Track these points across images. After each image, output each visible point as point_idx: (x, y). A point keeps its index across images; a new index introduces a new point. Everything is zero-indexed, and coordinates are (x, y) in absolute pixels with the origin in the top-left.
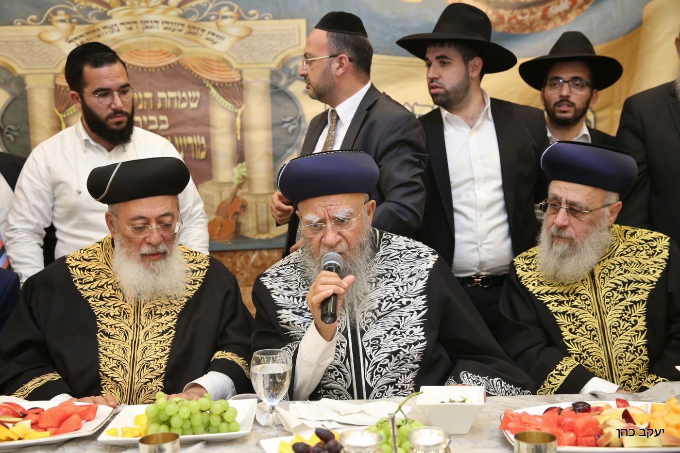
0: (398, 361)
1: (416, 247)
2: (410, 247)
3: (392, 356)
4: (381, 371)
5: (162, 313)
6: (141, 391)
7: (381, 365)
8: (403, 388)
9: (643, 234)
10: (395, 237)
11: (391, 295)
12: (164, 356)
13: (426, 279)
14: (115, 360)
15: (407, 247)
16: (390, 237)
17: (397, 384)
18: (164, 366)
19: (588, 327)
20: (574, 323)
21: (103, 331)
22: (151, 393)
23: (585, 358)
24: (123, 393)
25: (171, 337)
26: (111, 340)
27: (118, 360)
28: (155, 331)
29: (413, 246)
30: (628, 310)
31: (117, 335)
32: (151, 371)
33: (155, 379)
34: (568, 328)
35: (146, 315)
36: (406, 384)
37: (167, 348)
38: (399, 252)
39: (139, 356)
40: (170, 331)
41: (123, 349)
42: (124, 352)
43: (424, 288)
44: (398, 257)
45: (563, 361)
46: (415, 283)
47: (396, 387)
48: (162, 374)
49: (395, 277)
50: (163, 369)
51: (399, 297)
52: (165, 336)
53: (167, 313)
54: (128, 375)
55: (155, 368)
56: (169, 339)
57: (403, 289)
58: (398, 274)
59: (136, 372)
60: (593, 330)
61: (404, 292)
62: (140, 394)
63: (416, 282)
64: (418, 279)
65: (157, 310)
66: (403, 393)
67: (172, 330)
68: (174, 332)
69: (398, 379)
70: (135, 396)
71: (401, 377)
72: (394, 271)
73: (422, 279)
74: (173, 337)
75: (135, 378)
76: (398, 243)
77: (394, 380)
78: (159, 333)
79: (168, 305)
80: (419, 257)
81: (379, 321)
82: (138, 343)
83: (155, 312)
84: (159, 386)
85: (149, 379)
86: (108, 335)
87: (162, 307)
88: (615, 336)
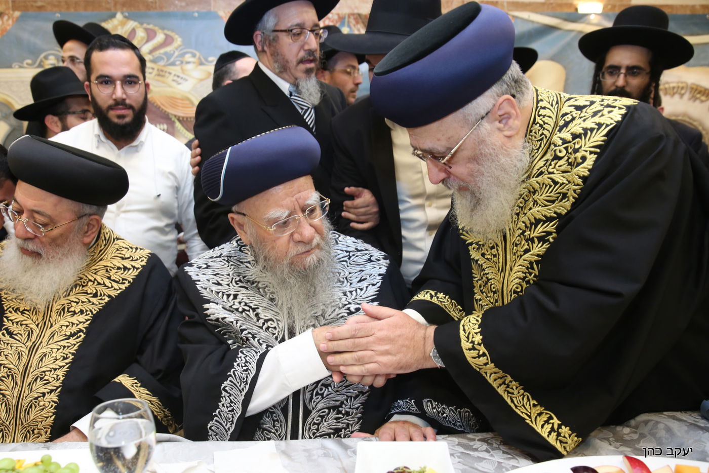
0: (344, 381)
1: (366, 250)
2: (359, 248)
4: (323, 391)
5: (76, 310)
6: (31, 407)
7: (323, 385)
8: (347, 414)
10: (342, 236)
11: (338, 300)
12: (64, 366)
13: (379, 285)
14: (6, 367)
15: (356, 249)
16: (337, 236)
17: (340, 409)
18: (62, 379)
19: (492, 287)
21: (7, 329)
22: (43, 409)
24: (10, 409)
25: (77, 343)
26: (12, 341)
27: (9, 369)
28: (63, 333)
29: (363, 249)
31: (21, 335)
32: (45, 384)
33: (48, 393)
35: (58, 312)
36: (352, 409)
37: (70, 355)
38: (348, 254)
39: (34, 365)
40: (78, 335)
41: (19, 353)
42: (19, 358)
43: (375, 295)
44: (346, 259)
46: (365, 289)
47: (339, 412)
48: (58, 388)
49: (343, 282)
50: (60, 381)
51: (347, 303)
52: (72, 341)
53: (82, 312)
54: (17, 388)
55: (51, 380)
56: (75, 345)
57: (352, 294)
58: (346, 278)
59: (27, 384)
60: (496, 292)
61: (353, 297)
62: (29, 410)
63: (367, 287)
64: (370, 285)
65: (72, 306)
66: (347, 420)
67: (81, 334)
68: (83, 336)
69: (342, 403)
70: (23, 413)
71: (347, 401)
72: (342, 274)
73: (373, 285)
74: (80, 342)
75: (24, 392)
76: (346, 244)
77: (338, 403)
78: (66, 335)
79: (85, 302)
80: (370, 260)
82: (38, 347)
83: (68, 309)
84: (53, 401)
85: (40, 393)
86: (11, 334)
87: (77, 303)
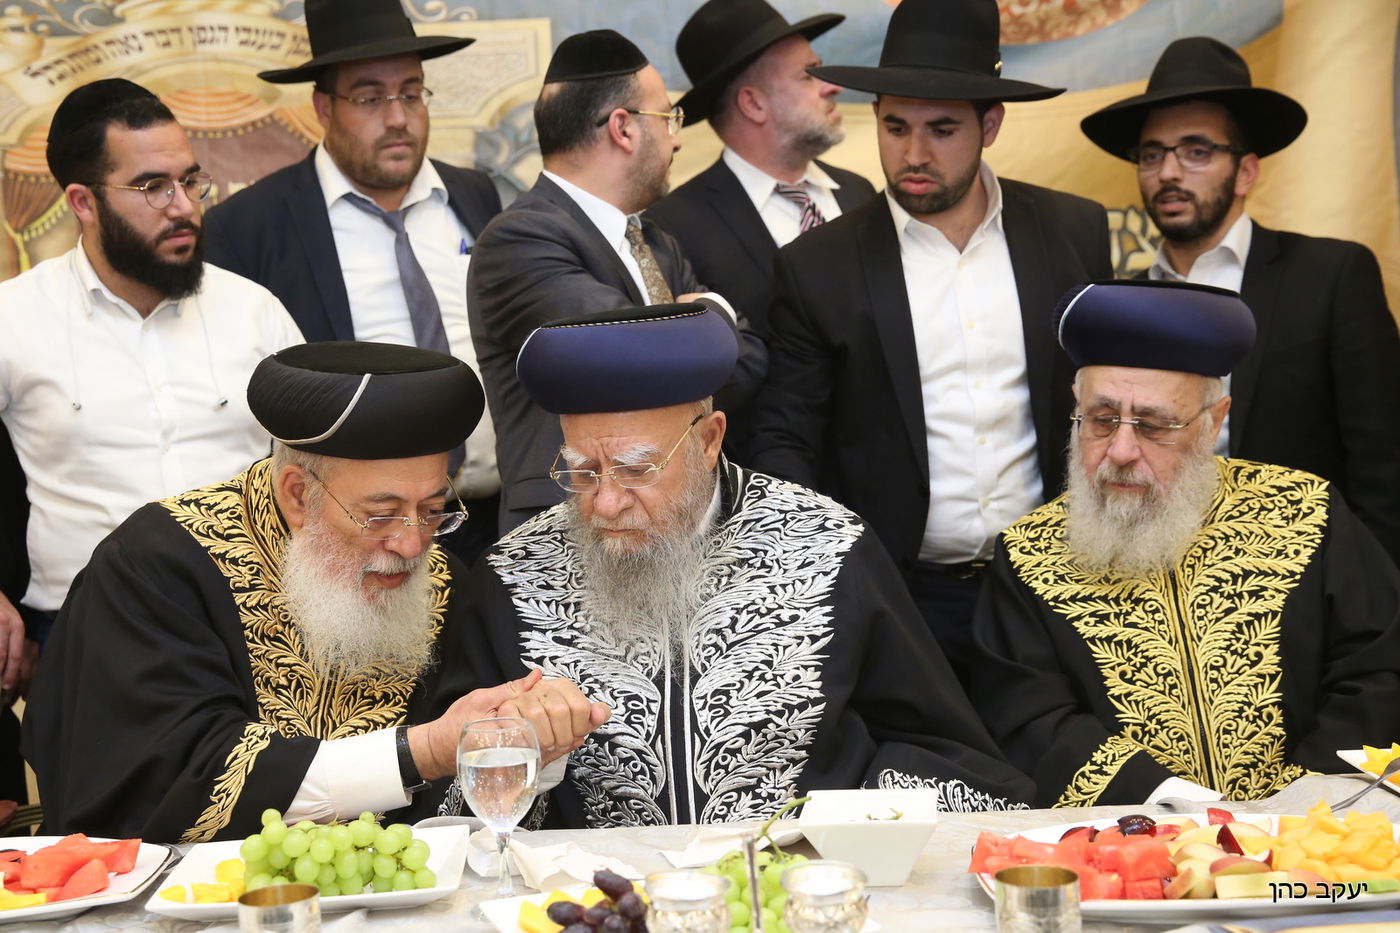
0: (762, 742)
3: (752, 731)
4: (726, 762)
9: (1273, 475)
17: (758, 791)
19: (1159, 669)
20: (1129, 660)
23: (1153, 732)
30: (1242, 633)
34: (1119, 670)
36: (778, 789)
45: (1107, 745)
51: (777, 606)
57: (785, 591)
60: (1169, 674)
64: (819, 573)
66: (771, 808)
71: (767, 776)
77: (753, 781)
81: (729, 652)
88: (1215, 686)
